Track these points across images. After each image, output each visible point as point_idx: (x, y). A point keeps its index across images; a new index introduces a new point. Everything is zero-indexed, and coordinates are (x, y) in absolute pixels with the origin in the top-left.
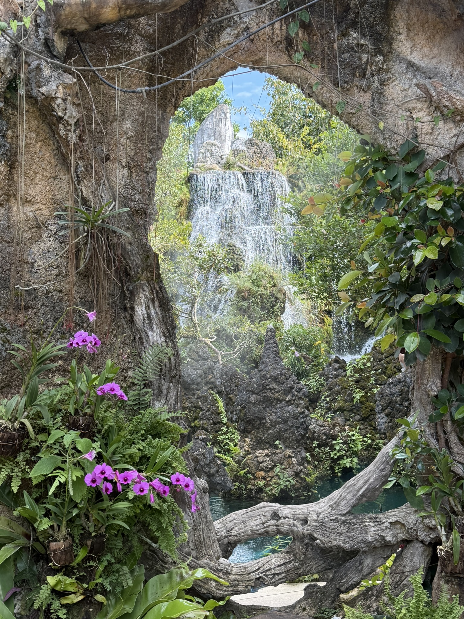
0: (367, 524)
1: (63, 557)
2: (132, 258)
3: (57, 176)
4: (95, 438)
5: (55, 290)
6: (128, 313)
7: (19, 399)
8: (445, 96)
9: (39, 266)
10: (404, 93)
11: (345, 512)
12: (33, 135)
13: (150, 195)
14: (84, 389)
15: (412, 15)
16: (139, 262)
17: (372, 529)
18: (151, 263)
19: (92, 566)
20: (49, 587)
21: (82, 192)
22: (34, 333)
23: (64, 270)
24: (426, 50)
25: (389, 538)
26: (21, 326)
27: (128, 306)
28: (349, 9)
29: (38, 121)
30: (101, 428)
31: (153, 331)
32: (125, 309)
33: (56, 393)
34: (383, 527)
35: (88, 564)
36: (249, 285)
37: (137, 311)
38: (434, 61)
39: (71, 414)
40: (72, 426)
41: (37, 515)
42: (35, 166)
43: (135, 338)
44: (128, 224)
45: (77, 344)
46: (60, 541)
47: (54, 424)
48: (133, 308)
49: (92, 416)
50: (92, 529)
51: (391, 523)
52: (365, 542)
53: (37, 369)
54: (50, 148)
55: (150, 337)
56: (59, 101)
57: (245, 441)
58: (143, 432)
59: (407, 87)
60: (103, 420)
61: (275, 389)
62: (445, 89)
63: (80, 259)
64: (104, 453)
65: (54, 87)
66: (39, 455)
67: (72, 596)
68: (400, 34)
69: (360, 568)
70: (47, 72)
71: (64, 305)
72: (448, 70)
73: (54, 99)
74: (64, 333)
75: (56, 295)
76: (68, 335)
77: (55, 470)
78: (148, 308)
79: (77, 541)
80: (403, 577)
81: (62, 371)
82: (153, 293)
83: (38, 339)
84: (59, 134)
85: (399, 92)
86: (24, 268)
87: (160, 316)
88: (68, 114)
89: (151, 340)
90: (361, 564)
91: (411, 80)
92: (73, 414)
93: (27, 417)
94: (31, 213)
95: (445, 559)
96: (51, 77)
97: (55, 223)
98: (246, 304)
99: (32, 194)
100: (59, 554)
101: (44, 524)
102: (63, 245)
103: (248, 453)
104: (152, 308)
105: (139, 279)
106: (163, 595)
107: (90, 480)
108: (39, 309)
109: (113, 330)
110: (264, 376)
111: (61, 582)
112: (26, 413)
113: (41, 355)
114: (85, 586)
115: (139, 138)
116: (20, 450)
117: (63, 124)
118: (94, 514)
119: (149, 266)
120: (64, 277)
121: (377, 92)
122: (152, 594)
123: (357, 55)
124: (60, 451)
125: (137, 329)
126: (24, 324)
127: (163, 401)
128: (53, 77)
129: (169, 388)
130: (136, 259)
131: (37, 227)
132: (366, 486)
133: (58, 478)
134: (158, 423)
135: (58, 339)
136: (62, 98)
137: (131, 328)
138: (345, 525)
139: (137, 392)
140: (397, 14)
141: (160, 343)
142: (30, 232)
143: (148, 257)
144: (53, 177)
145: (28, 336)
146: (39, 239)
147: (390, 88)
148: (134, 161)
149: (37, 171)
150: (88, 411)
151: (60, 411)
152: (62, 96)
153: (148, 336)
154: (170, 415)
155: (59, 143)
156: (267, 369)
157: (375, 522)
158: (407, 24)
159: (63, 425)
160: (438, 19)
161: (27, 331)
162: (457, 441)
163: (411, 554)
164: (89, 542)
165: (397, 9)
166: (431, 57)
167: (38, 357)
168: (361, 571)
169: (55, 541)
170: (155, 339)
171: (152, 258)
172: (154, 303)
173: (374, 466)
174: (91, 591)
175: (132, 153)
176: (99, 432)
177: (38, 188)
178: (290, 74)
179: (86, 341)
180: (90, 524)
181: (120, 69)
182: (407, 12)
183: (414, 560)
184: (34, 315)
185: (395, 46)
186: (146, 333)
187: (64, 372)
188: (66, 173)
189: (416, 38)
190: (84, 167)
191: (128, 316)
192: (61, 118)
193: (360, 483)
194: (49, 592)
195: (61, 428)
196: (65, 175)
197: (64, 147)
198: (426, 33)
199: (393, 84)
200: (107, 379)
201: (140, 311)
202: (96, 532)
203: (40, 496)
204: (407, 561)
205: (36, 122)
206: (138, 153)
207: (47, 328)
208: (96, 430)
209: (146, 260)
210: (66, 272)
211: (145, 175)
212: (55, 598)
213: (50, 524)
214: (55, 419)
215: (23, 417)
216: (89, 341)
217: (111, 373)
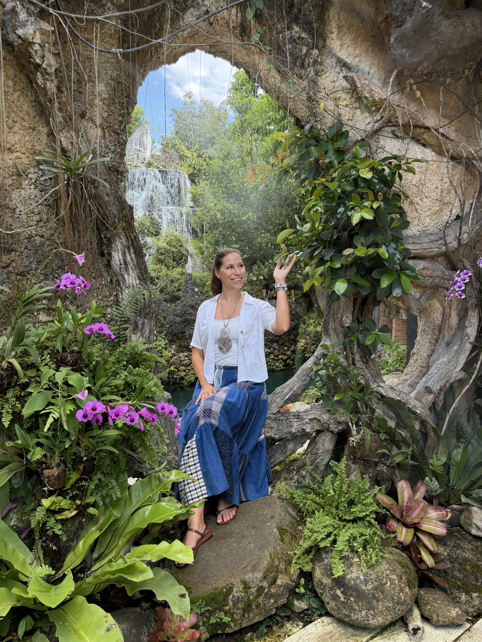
0: (291, 420)
1: (57, 482)
2: (109, 209)
3: (35, 127)
4: (83, 373)
5: (37, 235)
6: (106, 258)
7: (6, 339)
8: (367, 88)
9: (21, 211)
10: (333, 84)
11: (276, 411)
12: (11, 83)
13: (122, 155)
14: (70, 328)
15: (342, 18)
16: (116, 212)
17: (295, 424)
18: (127, 214)
19: (83, 486)
20: (44, 508)
21: (61, 142)
22: (18, 274)
23: (45, 217)
24: (351, 50)
25: (308, 430)
26: (5, 267)
27: (106, 252)
28: (293, 6)
29: (15, 70)
30: (88, 363)
31: (128, 274)
32: (102, 254)
33: (43, 331)
34: (304, 422)
35: (80, 484)
36: (165, 245)
37: (114, 257)
38: (357, 60)
39: (58, 351)
40: (60, 363)
41: (29, 446)
42: (13, 115)
43: (111, 280)
44: (105, 176)
45: (65, 286)
46: (53, 468)
47: (42, 360)
48: (110, 254)
49: (79, 352)
50: (83, 454)
51: (310, 419)
52: (290, 433)
53: (23, 311)
54: (28, 99)
55: (127, 280)
56: (37, 47)
57: (172, 348)
58: (125, 363)
59: (336, 79)
60: (90, 355)
61: (192, 314)
62: (367, 82)
63: (60, 207)
64: (93, 388)
65: (31, 32)
66: (29, 390)
67: (66, 512)
68: (332, 33)
69: (284, 450)
70: (23, 16)
71: (46, 249)
72: (367, 69)
73: (31, 44)
74: (47, 275)
75: (38, 239)
76: (51, 276)
77: (47, 406)
78: (124, 254)
79: (70, 466)
80: (317, 457)
81: (47, 310)
82: (129, 241)
83: (22, 280)
84: (37, 83)
85: (330, 83)
86: (6, 213)
87: (135, 262)
88: (46, 62)
89: (127, 282)
90: (285, 448)
91: (339, 73)
92: (61, 352)
93: (15, 357)
94: (11, 161)
95: (356, 448)
96: (27, 21)
97: (35, 172)
98: (163, 258)
99: (12, 142)
100: (53, 480)
101: (37, 454)
102: (43, 193)
103: (174, 355)
104: (127, 255)
105: (115, 228)
106: (145, 497)
107: (82, 415)
108: (22, 253)
109: (92, 273)
110: (185, 305)
111: (56, 503)
112: (13, 353)
113: (26, 298)
114: (78, 502)
115: (111, 102)
116: (9, 386)
117: (41, 73)
118: (85, 442)
119: (125, 216)
120: (45, 223)
121: (312, 81)
122: (135, 497)
123: (298, 46)
124: (49, 385)
125: (114, 273)
126: (8, 266)
127: (139, 334)
128: (30, 22)
129: (143, 324)
130: (113, 210)
131: (17, 175)
132: (291, 393)
133: (52, 414)
134: (137, 354)
135: (42, 280)
136: (39, 45)
137: (108, 271)
138: (275, 421)
139: (117, 327)
140: (331, 15)
141: (135, 285)
142: (10, 179)
143: (124, 209)
144: (32, 128)
145: (13, 278)
146: (20, 187)
147: (323, 78)
148: (107, 122)
149: (15, 120)
150: (76, 348)
151: (47, 348)
152: (39, 41)
153: (124, 279)
154: (146, 346)
155: (37, 93)
156: (187, 300)
157: (297, 418)
158: (338, 25)
159: (51, 361)
160: (361, 25)
161: (11, 272)
162: (360, 359)
163: (323, 440)
164: (81, 467)
165: (330, 11)
166: (354, 56)
167: (24, 299)
168: (285, 453)
169: (48, 468)
170: (131, 281)
171: (127, 209)
172: (129, 250)
173: (297, 378)
174: (83, 506)
175: (106, 115)
176: (87, 366)
177: (17, 137)
178: (242, 59)
179: (74, 283)
180: (81, 449)
181: (98, 21)
182: (338, 14)
183: (325, 444)
184: (17, 258)
185: (328, 43)
186: (123, 276)
187: (49, 310)
188: (44, 125)
189: (344, 38)
190: (63, 118)
191: (105, 261)
192: (38, 66)
193: (287, 390)
194: (44, 513)
195: (49, 364)
196: (43, 127)
197: (42, 96)
198: (351, 34)
199: (325, 75)
200: (93, 319)
201: (117, 257)
202: (87, 456)
203: (32, 426)
204: (320, 445)
205: (13, 70)
206: (111, 115)
207: (30, 270)
208: (83, 366)
209: (122, 211)
210: (47, 219)
211: (117, 136)
212: (50, 516)
213: (43, 453)
214: (43, 356)
215: (11, 356)
216: (77, 283)
217: (97, 314)
